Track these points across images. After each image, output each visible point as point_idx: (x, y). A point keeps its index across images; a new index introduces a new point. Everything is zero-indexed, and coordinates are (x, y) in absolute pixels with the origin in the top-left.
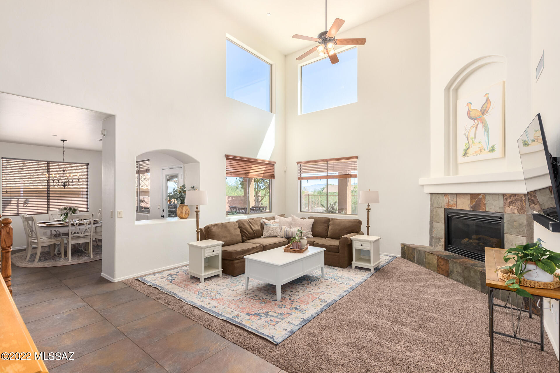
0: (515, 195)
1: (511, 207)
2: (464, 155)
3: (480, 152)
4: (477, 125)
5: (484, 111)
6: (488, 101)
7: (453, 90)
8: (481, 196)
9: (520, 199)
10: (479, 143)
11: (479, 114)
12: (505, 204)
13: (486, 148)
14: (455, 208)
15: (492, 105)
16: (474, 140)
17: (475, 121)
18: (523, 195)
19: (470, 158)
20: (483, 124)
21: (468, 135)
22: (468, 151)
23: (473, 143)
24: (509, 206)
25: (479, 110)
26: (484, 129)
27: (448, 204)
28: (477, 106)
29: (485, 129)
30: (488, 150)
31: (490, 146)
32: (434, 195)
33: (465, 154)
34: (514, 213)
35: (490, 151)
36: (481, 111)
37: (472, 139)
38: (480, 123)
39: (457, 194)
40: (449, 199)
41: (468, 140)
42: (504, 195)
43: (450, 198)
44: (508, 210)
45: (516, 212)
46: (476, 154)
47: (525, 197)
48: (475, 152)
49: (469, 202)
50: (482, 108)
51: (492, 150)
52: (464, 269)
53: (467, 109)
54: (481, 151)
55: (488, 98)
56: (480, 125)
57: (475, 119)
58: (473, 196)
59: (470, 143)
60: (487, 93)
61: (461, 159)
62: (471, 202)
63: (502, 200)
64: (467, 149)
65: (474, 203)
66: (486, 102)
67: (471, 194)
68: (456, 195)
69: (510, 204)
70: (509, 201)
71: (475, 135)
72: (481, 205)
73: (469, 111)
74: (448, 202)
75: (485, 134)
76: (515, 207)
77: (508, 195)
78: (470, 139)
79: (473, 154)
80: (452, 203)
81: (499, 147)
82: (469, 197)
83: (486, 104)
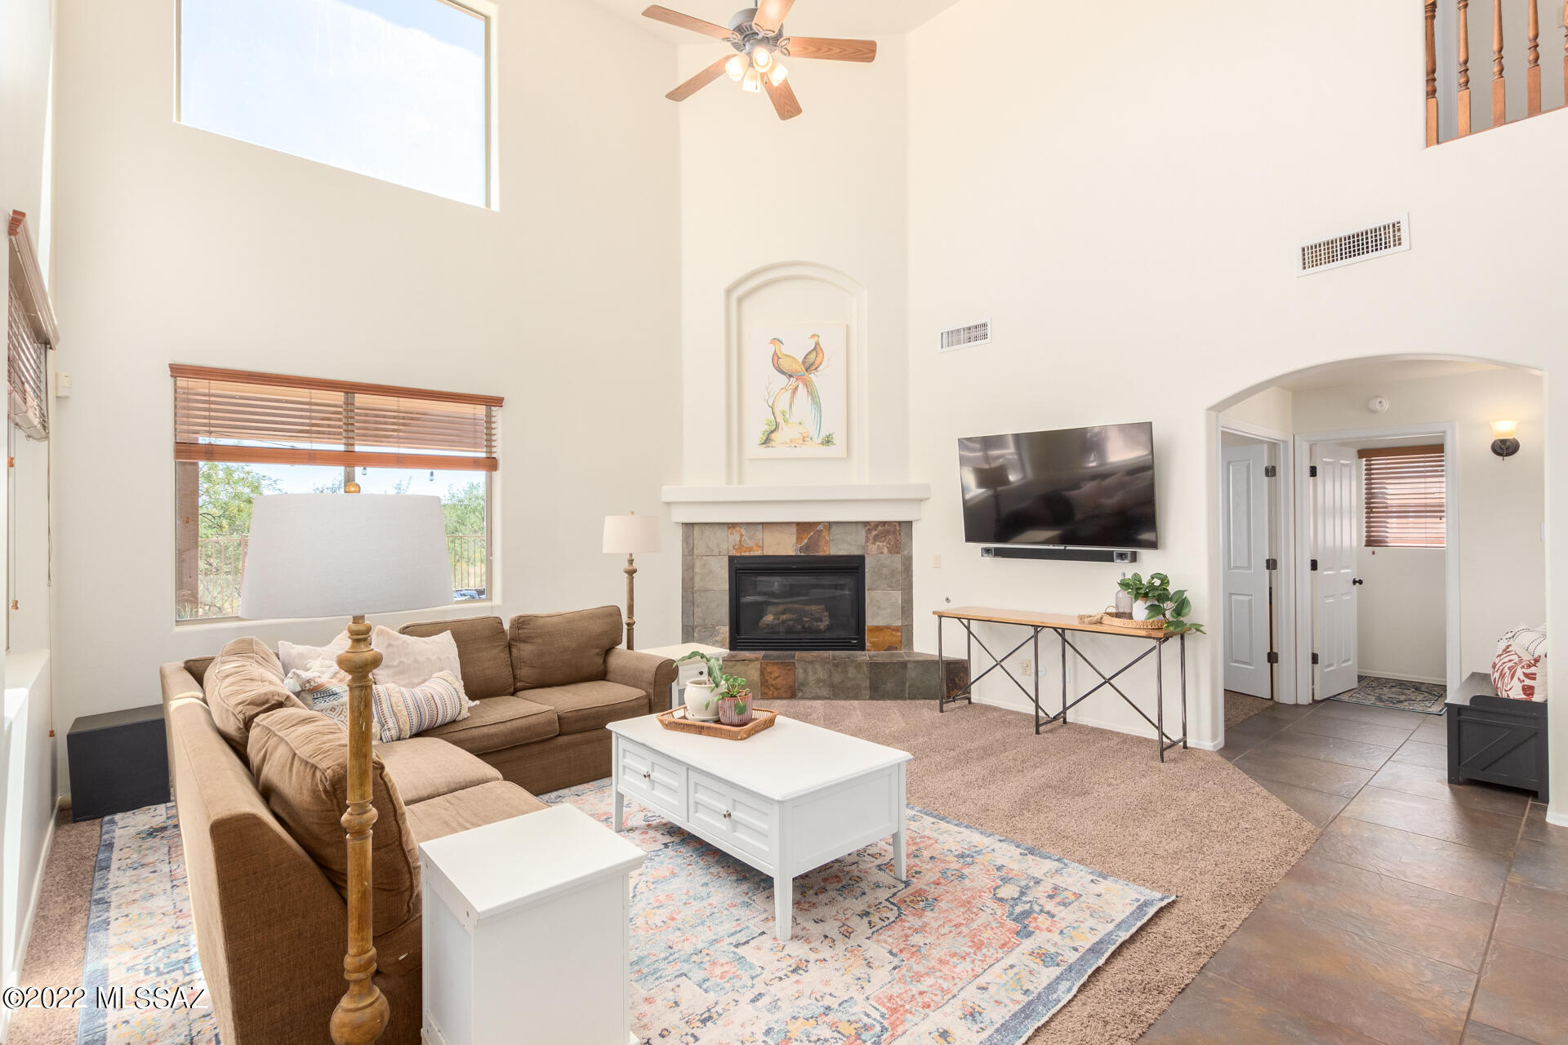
0: (884, 523)
1: (878, 543)
2: (763, 444)
3: (801, 442)
4: (796, 389)
5: (810, 366)
6: (817, 348)
8: (820, 528)
9: (892, 529)
10: (800, 424)
11: (800, 368)
12: (867, 540)
13: (815, 438)
14: (759, 553)
15: (825, 359)
16: (787, 416)
17: (791, 379)
18: (896, 524)
19: (778, 450)
20: (807, 389)
21: (774, 404)
22: (775, 436)
23: (786, 421)
24: (874, 543)
25: (801, 361)
26: (810, 401)
27: (741, 546)
28: (797, 350)
29: (813, 399)
30: (820, 441)
31: (824, 434)
32: (696, 528)
33: (767, 441)
34: (882, 553)
35: (822, 444)
36: (804, 363)
37: (784, 413)
38: (801, 386)
39: (763, 523)
40: (742, 535)
41: (774, 414)
42: (866, 524)
43: (744, 533)
44: (873, 548)
45: (885, 550)
46: (793, 445)
47: (900, 527)
48: (791, 441)
49: (794, 539)
50: (805, 358)
51: (828, 441)
52: (833, 671)
53: (771, 349)
54: (804, 441)
55: (817, 344)
56: (802, 390)
57: (791, 376)
58: (803, 527)
59: (780, 420)
61: (752, 449)
62: (799, 539)
63: (863, 532)
64: (772, 432)
65: (806, 541)
66: (815, 349)
67: (798, 524)
68: (761, 526)
69: (876, 538)
70: (874, 533)
71: (791, 406)
72: (820, 544)
73: (776, 357)
74: (740, 541)
75: (813, 410)
76: (885, 544)
77: (873, 524)
78: (778, 413)
79: (786, 443)
80: (750, 543)
81: (840, 438)
82: (794, 529)
83: (815, 353)
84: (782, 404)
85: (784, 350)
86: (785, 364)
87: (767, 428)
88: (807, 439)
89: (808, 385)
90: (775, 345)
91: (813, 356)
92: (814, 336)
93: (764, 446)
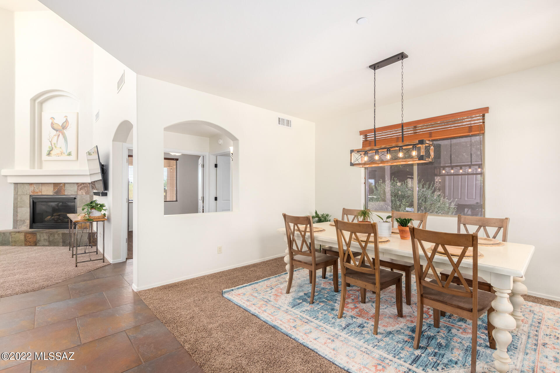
0: (84, 183)
1: (81, 191)
3: (60, 154)
4: (59, 135)
5: (64, 127)
6: (67, 121)
7: (38, 103)
8: (61, 185)
9: (86, 186)
10: (60, 148)
11: (61, 128)
12: (78, 190)
13: (65, 153)
14: (40, 194)
15: (69, 125)
16: (56, 145)
17: (58, 132)
18: (88, 184)
19: (52, 157)
20: (63, 135)
21: (51, 140)
22: (52, 152)
23: (55, 147)
24: (80, 191)
25: (61, 125)
26: (64, 139)
27: (34, 192)
28: (59, 121)
31: (68, 151)
32: (18, 184)
33: (49, 154)
34: (83, 194)
35: (68, 155)
36: (62, 126)
37: (55, 144)
38: (61, 134)
39: (42, 183)
40: (34, 188)
41: (51, 144)
42: (77, 183)
43: (35, 187)
44: (80, 193)
45: (84, 193)
46: (58, 156)
47: (89, 185)
48: (57, 154)
49: (52, 189)
52: (50, 236)
53: (51, 121)
55: (67, 119)
56: (61, 136)
58: (55, 185)
59: (53, 146)
60: (67, 116)
61: (44, 157)
62: (54, 189)
63: (75, 187)
65: (56, 190)
66: (66, 121)
67: (54, 183)
68: (41, 184)
69: (81, 189)
70: (80, 187)
71: (57, 142)
72: (62, 191)
73: (52, 124)
74: (34, 190)
75: (65, 143)
76: (84, 191)
77: (80, 184)
78: (53, 144)
79: (55, 155)
80: (37, 190)
81: (74, 153)
82: (52, 185)
83: (66, 122)
84: (54, 141)
85: (55, 121)
86: (55, 126)
87: (49, 149)
88: (62, 153)
89: (63, 134)
90: (52, 120)
91: (65, 123)
92: (66, 116)
93: (48, 156)
